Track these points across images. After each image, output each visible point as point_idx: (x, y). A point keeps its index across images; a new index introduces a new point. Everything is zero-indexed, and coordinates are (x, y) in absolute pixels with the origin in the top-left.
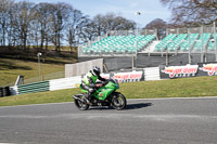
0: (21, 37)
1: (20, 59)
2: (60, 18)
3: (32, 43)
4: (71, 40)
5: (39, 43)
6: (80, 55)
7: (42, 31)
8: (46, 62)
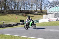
0: (31, 8)
1: (31, 14)
2: (42, 2)
3: (34, 9)
4: (45, 8)
5: (36, 9)
6: (48, 12)
7: (37, 6)
8: (38, 15)
